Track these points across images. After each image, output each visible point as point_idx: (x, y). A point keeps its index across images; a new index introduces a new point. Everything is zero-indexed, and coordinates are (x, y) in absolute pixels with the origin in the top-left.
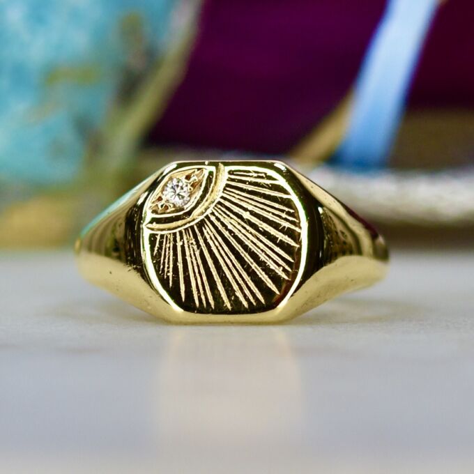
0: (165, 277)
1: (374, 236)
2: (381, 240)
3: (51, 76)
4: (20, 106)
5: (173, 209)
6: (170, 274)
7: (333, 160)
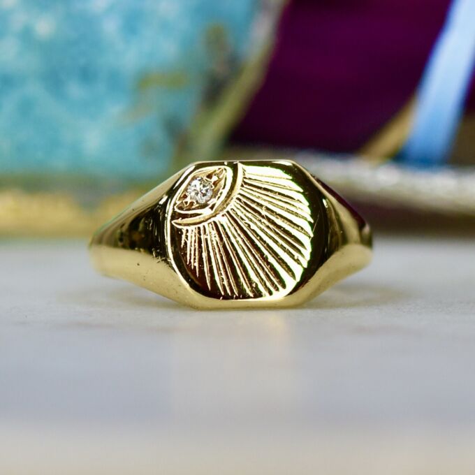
0: (193, 267)
1: (361, 226)
2: (367, 229)
3: (143, 81)
4: (115, 110)
5: (198, 205)
6: (196, 264)
7: (399, 157)
